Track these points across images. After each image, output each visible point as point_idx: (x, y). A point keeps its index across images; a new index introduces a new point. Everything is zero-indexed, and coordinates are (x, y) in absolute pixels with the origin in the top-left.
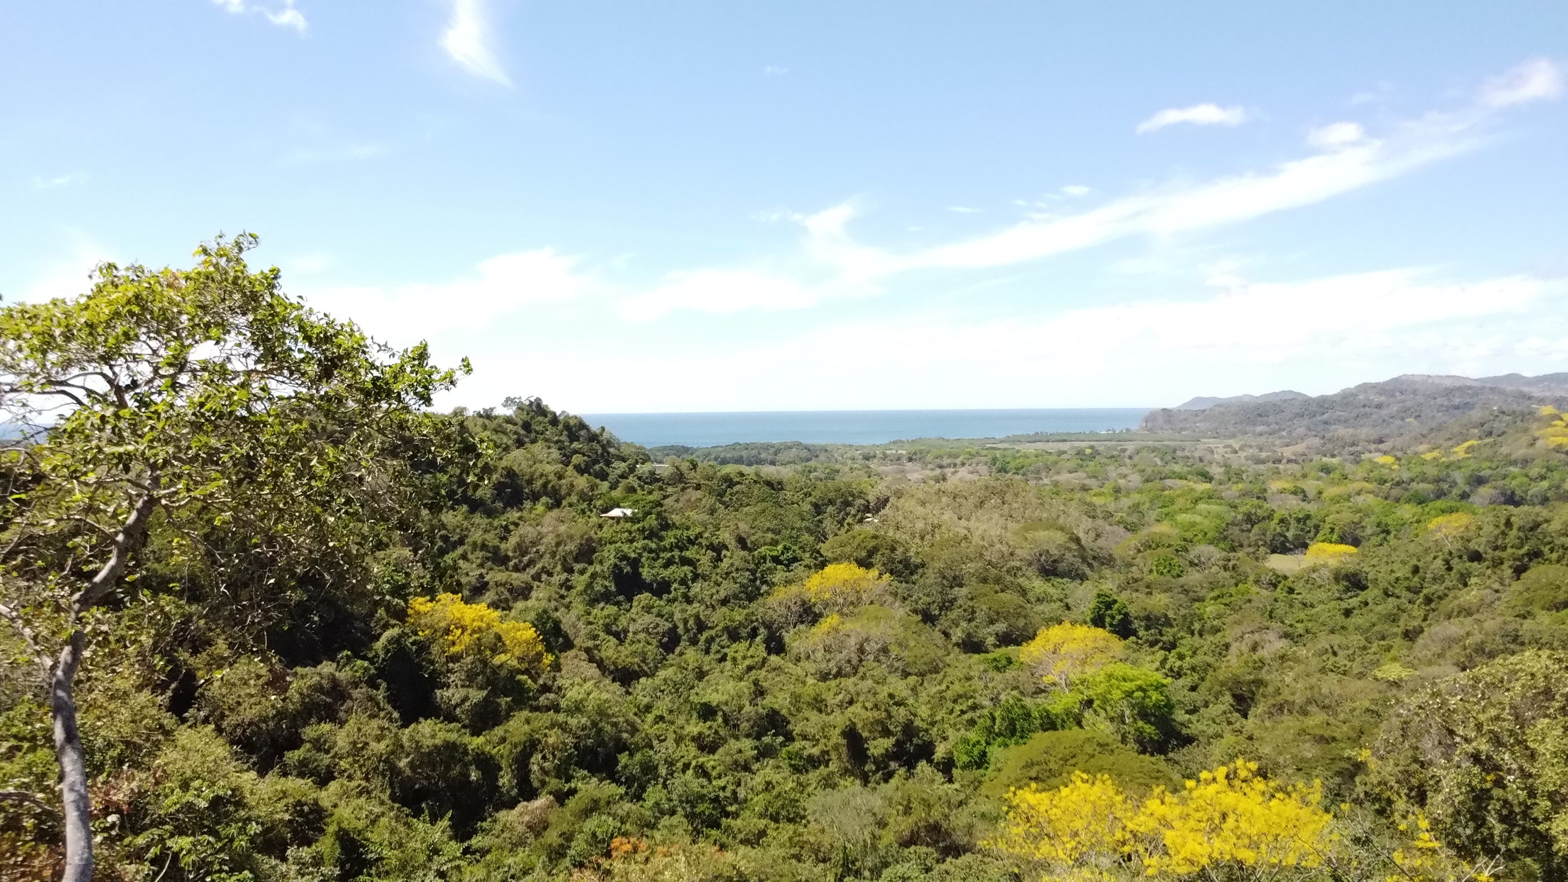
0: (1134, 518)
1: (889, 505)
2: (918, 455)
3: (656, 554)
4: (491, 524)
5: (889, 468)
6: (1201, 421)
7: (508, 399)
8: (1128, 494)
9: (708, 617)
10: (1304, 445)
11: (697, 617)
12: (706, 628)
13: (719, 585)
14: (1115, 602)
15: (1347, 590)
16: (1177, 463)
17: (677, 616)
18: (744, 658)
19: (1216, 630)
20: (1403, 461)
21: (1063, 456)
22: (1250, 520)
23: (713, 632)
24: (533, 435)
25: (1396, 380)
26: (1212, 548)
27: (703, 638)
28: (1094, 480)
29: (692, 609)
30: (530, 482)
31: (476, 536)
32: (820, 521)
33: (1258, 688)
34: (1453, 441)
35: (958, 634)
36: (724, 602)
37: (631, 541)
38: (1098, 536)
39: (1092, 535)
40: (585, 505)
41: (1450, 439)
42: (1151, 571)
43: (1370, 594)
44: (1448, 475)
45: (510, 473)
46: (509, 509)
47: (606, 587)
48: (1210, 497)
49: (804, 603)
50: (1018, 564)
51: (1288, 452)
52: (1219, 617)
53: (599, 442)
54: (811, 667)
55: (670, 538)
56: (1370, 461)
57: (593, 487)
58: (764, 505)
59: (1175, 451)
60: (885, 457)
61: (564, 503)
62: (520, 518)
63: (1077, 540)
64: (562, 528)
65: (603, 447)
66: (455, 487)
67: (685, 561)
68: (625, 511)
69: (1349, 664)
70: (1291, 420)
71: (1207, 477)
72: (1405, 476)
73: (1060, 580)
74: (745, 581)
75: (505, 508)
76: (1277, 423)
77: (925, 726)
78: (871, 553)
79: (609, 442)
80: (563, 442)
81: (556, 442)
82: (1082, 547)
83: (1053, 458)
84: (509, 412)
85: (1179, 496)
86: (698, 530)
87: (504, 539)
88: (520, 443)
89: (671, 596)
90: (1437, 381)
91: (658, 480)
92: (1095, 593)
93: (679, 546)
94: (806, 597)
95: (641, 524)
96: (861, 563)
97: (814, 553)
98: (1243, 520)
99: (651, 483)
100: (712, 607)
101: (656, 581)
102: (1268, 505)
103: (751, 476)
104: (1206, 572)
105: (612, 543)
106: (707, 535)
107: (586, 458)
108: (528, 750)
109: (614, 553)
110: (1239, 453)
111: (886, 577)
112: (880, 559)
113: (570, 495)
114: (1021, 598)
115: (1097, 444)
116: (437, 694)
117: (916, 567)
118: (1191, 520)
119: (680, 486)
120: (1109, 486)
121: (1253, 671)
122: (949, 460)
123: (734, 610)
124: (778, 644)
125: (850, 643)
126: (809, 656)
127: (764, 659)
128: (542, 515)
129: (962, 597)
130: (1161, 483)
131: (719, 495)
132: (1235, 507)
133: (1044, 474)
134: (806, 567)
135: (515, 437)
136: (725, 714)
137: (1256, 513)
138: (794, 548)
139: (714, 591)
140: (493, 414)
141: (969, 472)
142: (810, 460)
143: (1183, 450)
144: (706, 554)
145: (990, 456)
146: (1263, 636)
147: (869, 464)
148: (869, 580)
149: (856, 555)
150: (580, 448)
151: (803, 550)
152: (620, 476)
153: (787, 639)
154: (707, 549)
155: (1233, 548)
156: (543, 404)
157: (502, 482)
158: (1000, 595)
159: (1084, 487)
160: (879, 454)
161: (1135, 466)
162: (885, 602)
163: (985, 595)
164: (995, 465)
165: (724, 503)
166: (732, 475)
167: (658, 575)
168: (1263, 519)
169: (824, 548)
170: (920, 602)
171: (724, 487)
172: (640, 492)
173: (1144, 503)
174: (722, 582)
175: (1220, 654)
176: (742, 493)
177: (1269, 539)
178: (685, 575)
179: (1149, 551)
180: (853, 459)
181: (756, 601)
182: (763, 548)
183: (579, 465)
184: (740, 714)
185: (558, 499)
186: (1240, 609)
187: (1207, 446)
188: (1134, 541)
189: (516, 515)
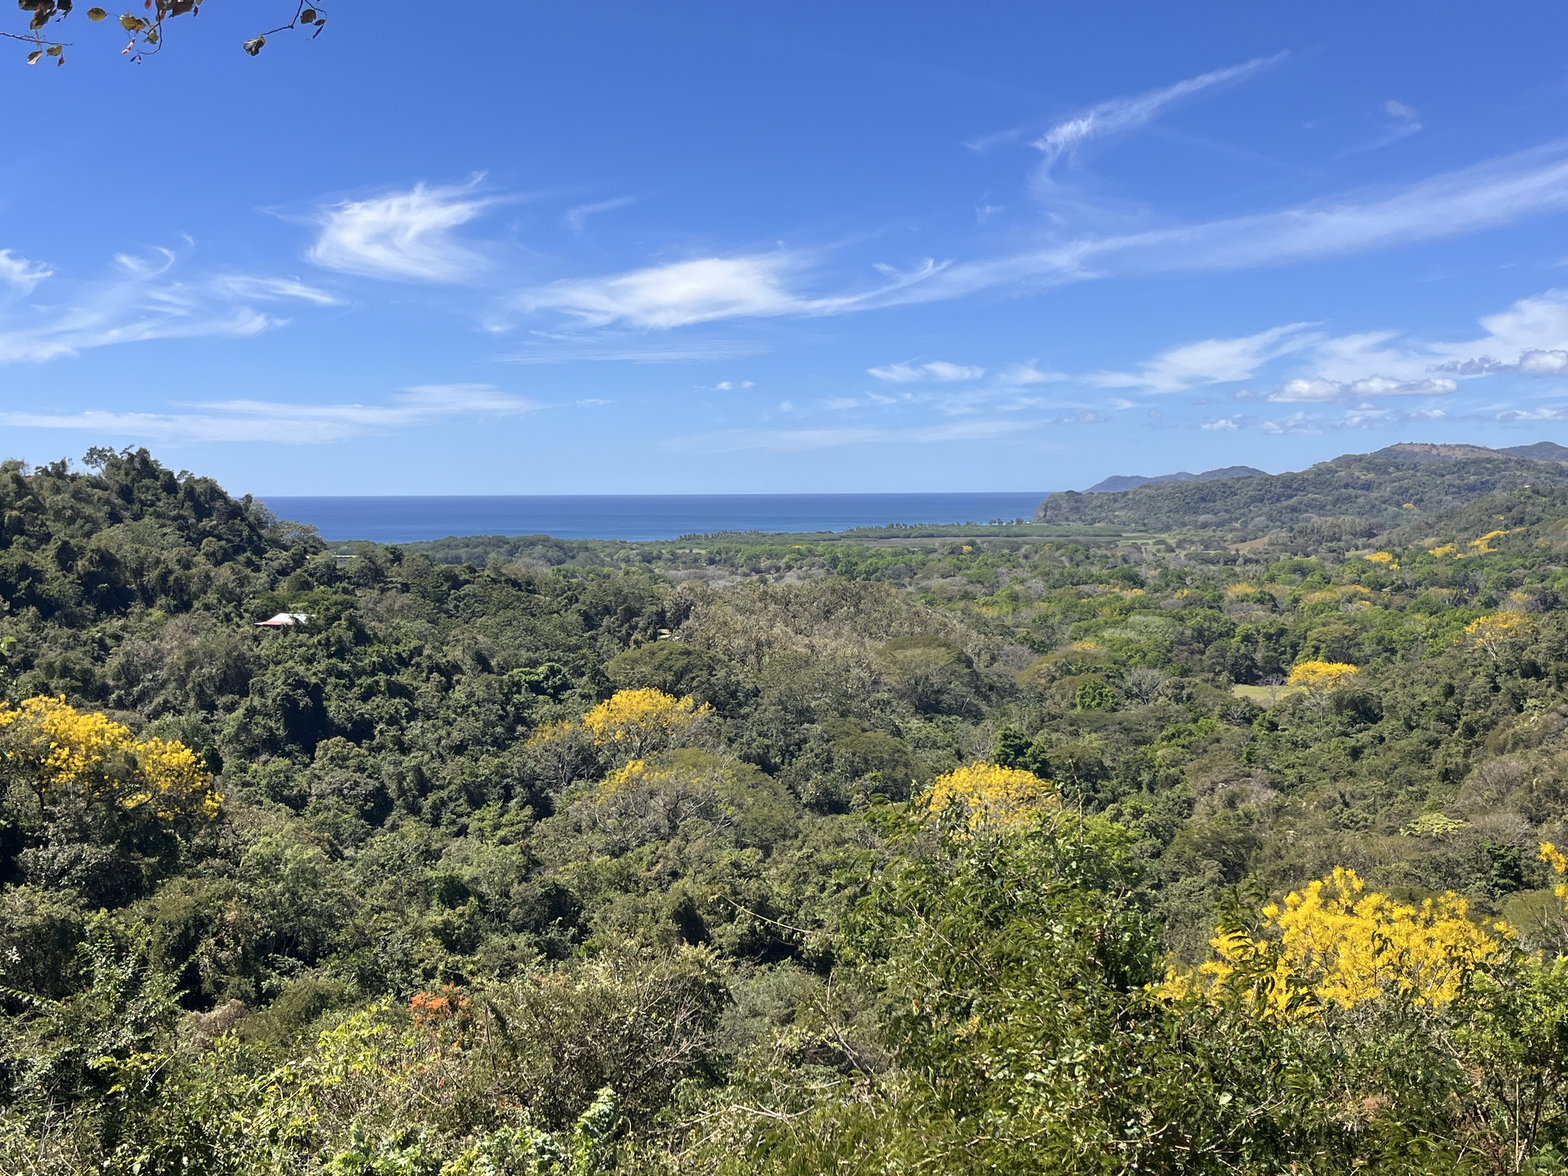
0: (1037, 637)
1: (693, 614)
2: (724, 556)
3: (348, 679)
4: (76, 638)
5: (682, 573)
6: (1122, 508)
7: (92, 451)
8: (1029, 601)
9: (435, 773)
10: (1266, 540)
11: (418, 770)
12: (433, 787)
13: (451, 724)
14: (1030, 745)
15: (1354, 721)
16: (1092, 563)
17: (387, 769)
18: (496, 827)
19: (1173, 782)
20: (1404, 559)
21: (931, 556)
22: (1202, 637)
23: (444, 794)
24: (136, 507)
25: (1387, 452)
26: (1156, 672)
27: (427, 804)
28: (979, 585)
29: (409, 761)
30: (139, 572)
31: (52, 655)
32: (594, 638)
33: (1249, 849)
34: (1471, 532)
35: (809, 791)
36: (459, 749)
37: (310, 660)
38: (993, 659)
39: (986, 657)
40: (229, 609)
41: (1466, 529)
42: (1074, 706)
43: (1387, 726)
44: (1466, 576)
45: (106, 560)
46: (103, 615)
47: (270, 729)
48: (1144, 606)
49: (582, 749)
50: (886, 696)
51: (1245, 549)
52: (1175, 763)
53: (243, 519)
54: (597, 840)
55: (371, 656)
56: (1359, 559)
57: (242, 581)
58: (509, 613)
59: (1087, 548)
60: (674, 558)
61: (196, 604)
62: (124, 628)
63: (969, 663)
64: (195, 642)
65: (251, 527)
66: (13, 580)
67: (396, 690)
68: (296, 616)
69: (1371, 818)
70: (1247, 505)
71: (1135, 581)
72: (1410, 577)
73: (945, 718)
74: (493, 718)
75: (98, 612)
76: (1227, 511)
77: (788, 907)
78: (679, 676)
79: (259, 520)
80: (184, 518)
81: (175, 519)
82: (975, 674)
83: (920, 557)
84: (96, 471)
85: (1102, 605)
86: (415, 643)
87: (99, 659)
88: (115, 518)
89: (375, 742)
90: (1444, 452)
91: (340, 579)
92: (999, 734)
93: (386, 667)
94: (586, 739)
95: (324, 635)
96: (665, 689)
97: (597, 675)
98: (1193, 637)
99: (329, 583)
100: (441, 756)
101: (350, 719)
102: (1226, 617)
103: (487, 572)
104: (1151, 705)
105: (278, 663)
106: (426, 652)
107: (223, 543)
108: (192, 933)
109: (283, 677)
110: (1177, 551)
111: (704, 710)
112: (695, 684)
113: (205, 593)
114: (898, 739)
115: (978, 541)
116: (27, 854)
117: (747, 695)
118: (1123, 636)
119: (377, 586)
120: (1002, 593)
121: (1239, 830)
122: (768, 563)
123: (477, 760)
124: (544, 809)
125: (658, 803)
126: (595, 823)
127: (527, 828)
128: (160, 624)
129: (815, 737)
130: (1074, 590)
131: (438, 601)
132: (1182, 619)
133: (907, 579)
134: (583, 697)
135: (106, 508)
136: (481, 897)
137: (1210, 628)
138: (565, 670)
139: (443, 733)
140: (69, 473)
141: (799, 578)
142: (563, 562)
143: (1099, 547)
144: (428, 679)
145: (827, 556)
146: (1243, 786)
147: (653, 566)
148: (679, 713)
149: (658, 679)
150: (214, 527)
151: (578, 672)
152: (278, 572)
153: (558, 800)
154: (430, 672)
155: (1185, 673)
156: (152, 458)
157: (93, 573)
158: (867, 734)
159: (966, 596)
160: (666, 554)
161: (1036, 567)
162: (703, 745)
163: (848, 734)
164: (835, 567)
165: (447, 612)
166: (458, 569)
167: (354, 711)
168: (1221, 635)
169: (610, 667)
170: (754, 745)
171: (445, 588)
172: (319, 590)
173: (1053, 615)
174: (455, 720)
175: (1180, 814)
176: (475, 595)
177: (1230, 662)
178: (397, 710)
179: (1068, 678)
180: (627, 560)
181: (509, 746)
182: (515, 671)
183: (213, 554)
184: (506, 895)
185: (186, 598)
186: (1205, 751)
187: (1131, 541)
188: (1044, 665)
189: (117, 623)
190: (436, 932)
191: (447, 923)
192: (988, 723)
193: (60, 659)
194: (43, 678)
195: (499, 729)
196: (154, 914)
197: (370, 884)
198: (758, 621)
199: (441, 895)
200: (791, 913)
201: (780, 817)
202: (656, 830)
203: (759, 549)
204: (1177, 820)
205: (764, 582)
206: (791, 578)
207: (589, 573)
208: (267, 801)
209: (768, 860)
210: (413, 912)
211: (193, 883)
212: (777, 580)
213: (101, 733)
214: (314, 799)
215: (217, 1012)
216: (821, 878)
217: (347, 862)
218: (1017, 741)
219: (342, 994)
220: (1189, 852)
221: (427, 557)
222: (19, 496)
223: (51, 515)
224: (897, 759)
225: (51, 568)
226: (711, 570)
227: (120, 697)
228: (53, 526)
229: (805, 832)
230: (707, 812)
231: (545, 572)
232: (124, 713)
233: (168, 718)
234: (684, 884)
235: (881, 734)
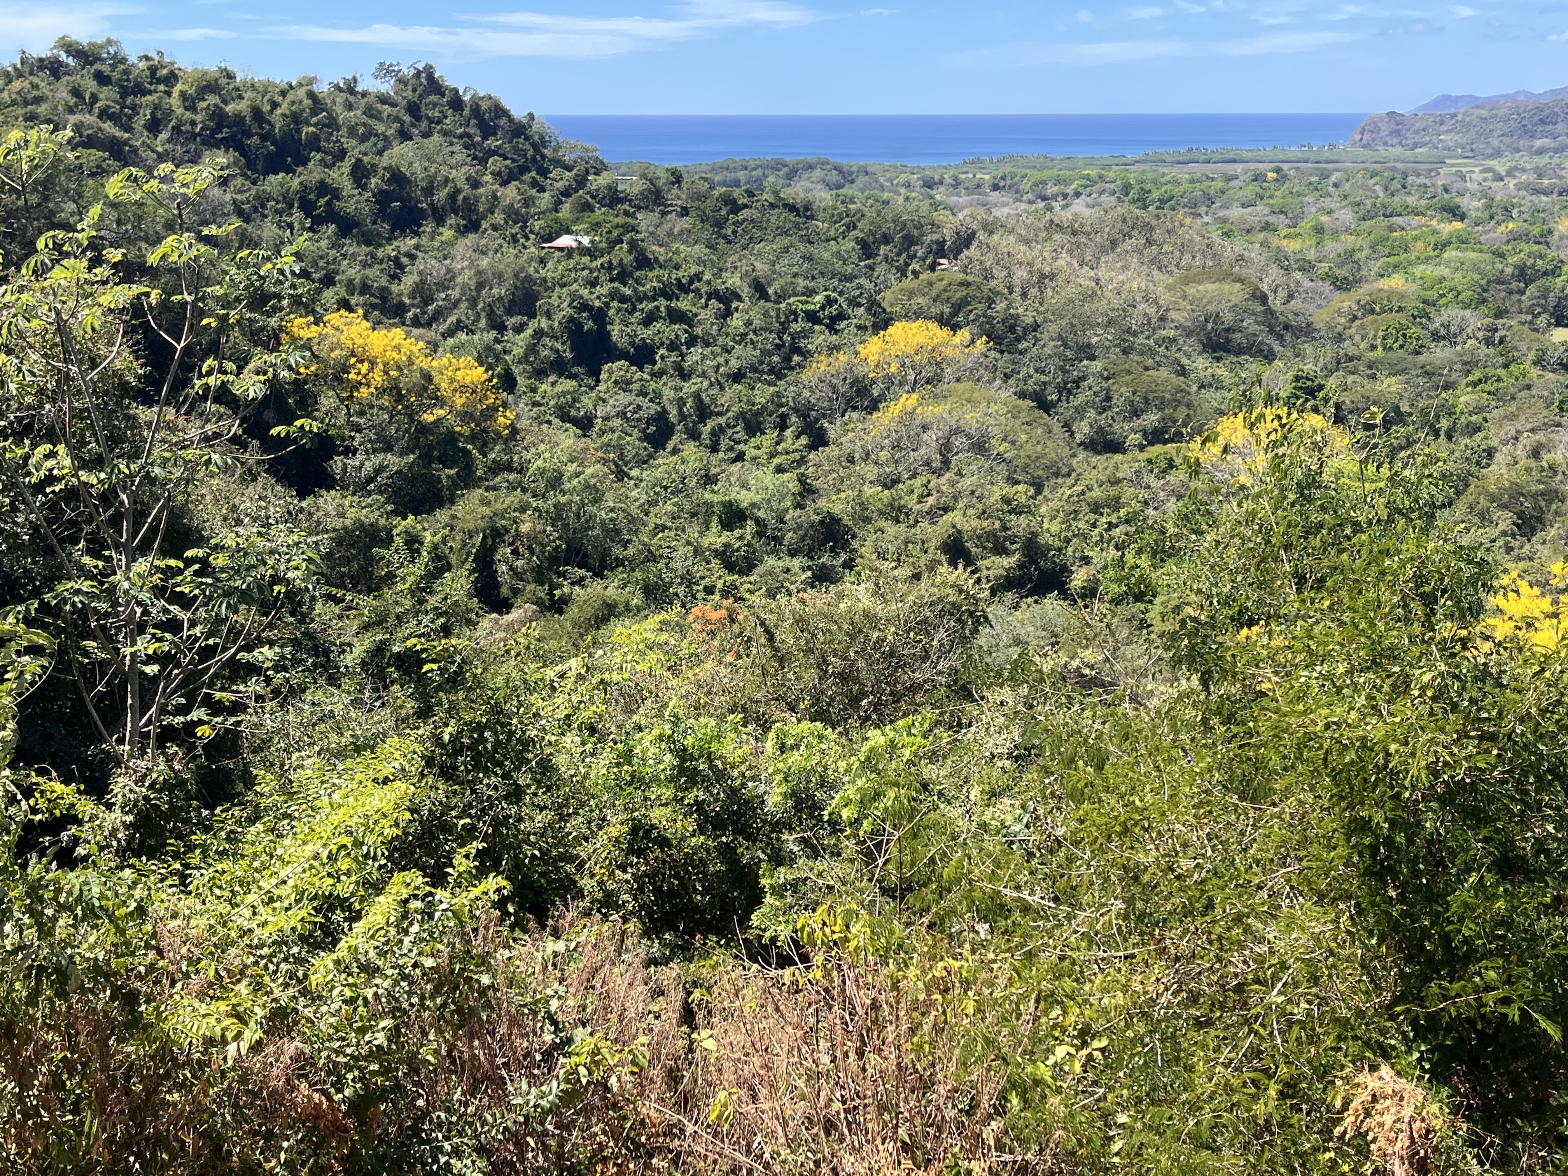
0: (1341, 273)
1: (975, 243)
2: (1008, 182)
3: (631, 303)
4: (373, 256)
5: (964, 200)
6: (1448, 131)
7: (381, 67)
8: (1335, 234)
9: (714, 400)
11: (697, 396)
12: (712, 414)
13: (729, 352)
14: (1321, 387)
16: (1409, 193)
17: (668, 394)
18: (772, 455)
19: (1474, 430)
21: (1231, 184)
22: (1524, 275)
23: (722, 420)
24: (424, 124)
26: (1468, 313)
27: (706, 430)
28: (1282, 216)
29: (689, 388)
30: (429, 191)
31: (352, 272)
32: (871, 268)
33: (1550, 502)
35: (1083, 429)
36: (737, 377)
37: (593, 284)
38: (1291, 296)
39: (1282, 294)
40: (516, 229)
42: (1373, 347)
45: (397, 177)
46: (397, 233)
47: (557, 351)
48: (1463, 241)
49: (856, 381)
50: (1172, 333)
52: (1478, 410)
53: (527, 138)
54: (870, 471)
55: (651, 281)
57: (528, 202)
58: (786, 241)
59: (1405, 176)
60: (956, 184)
61: (484, 225)
62: (417, 247)
63: (1264, 299)
64: (485, 262)
65: (534, 146)
66: (312, 196)
67: (676, 316)
68: (579, 238)
71: (1455, 213)
73: (1233, 358)
74: (769, 347)
75: (392, 231)
77: (1057, 544)
78: (957, 308)
79: (542, 138)
80: (470, 136)
81: (461, 137)
82: (1269, 312)
83: (1219, 184)
84: (386, 87)
85: (1416, 239)
86: (694, 269)
87: (395, 277)
88: (404, 136)
89: (656, 368)
91: (621, 201)
92: (1290, 376)
93: (665, 293)
94: (860, 371)
95: (606, 258)
96: (943, 321)
97: (873, 306)
98: (1513, 275)
99: (611, 206)
100: (719, 384)
101: (632, 344)
102: (1555, 254)
103: (765, 196)
104: (1458, 348)
105: (563, 286)
106: (707, 277)
107: (508, 162)
108: (489, 541)
109: (568, 300)
110: (1507, 179)
111: (981, 344)
112: (971, 317)
113: (492, 213)
114: (1182, 378)
115: (1285, 167)
116: (337, 463)
117: (1026, 330)
118: (1436, 273)
119: (658, 209)
120: (1306, 225)
121: (1539, 482)
122: (1056, 189)
123: (753, 388)
124: (819, 440)
125: (930, 437)
126: (868, 455)
127: (802, 457)
128: (451, 244)
129: (1094, 375)
130: (1387, 222)
131: (716, 226)
132: (1502, 256)
133: (1204, 209)
134: (859, 327)
135: (397, 125)
136: (758, 521)
137: (1534, 265)
138: (841, 300)
139: (721, 360)
140: (359, 89)
141: (1088, 206)
142: (842, 186)
143: (1418, 175)
144: (707, 305)
145: (1119, 182)
146: (1551, 436)
147: (934, 192)
148: (955, 346)
149: (934, 310)
150: (499, 147)
151: (854, 303)
152: (562, 194)
153: (833, 431)
154: (709, 298)
155: (1499, 314)
156: (436, 75)
157: (386, 191)
158: (1151, 372)
159: (1267, 227)
160: (948, 180)
161: (1346, 197)
162: (978, 380)
163: (1129, 372)
164: (1127, 194)
165: (725, 237)
166: (736, 193)
167: (636, 336)
168: (1545, 273)
169: (887, 299)
170: (1031, 382)
171: (723, 212)
172: (599, 212)
173: (1360, 249)
174: (733, 348)
175: (1478, 463)
176: (753, 221)
177: (1552, 304)
178: (677, 336)
179: (1371, 317)
180: (907, 185)
181: (785, 376)
182: (792, 299)
183: (499, 174)
184: (782, 521)
185: (474, 218)
186: (1513, 398)
187: (1455, 169)
188: (1346, 304)
189: (411, 242)
190: (717, 553)
191: (727, 545)
192: (1278, 363)
193: (358, 276)
194: (343, 293)
195: (775, 359)
196: (455, 522)
197: (652, 503)
198: (1041, 252)
199: (720, 517)
200: (1059, 550)
201: (1053, 455)
202: (928, 464)
203: (1046, 174)
204: (1473, 469)
205: (1050, 209)
206: (1079, 207)
207: (868, 198)
208: (556, 421)
209: (1040, 497)
210: (693, 532)
211: (490, 495)
212: (1064, 207)
213: (398, 348)
214: (599, 420)
215: (515, 614)
216: (1092, 517)
217: (632, 482)
218: (1309, 383)
219: (627, 604)
220: (1483, 502)
221: (706, 180)
222: (314, 112)
223: (344, 131)
224: (1180, 398)
225: (347, 186)
226: (994, 196)
227: (415, 315)
228: (349, 143)
229: (1079, 471)
230: (980, 447)
231: (823, 197)
232: (421, 331)
233: (462, 336)
234: (954, 517)
235: (1164, 373)
